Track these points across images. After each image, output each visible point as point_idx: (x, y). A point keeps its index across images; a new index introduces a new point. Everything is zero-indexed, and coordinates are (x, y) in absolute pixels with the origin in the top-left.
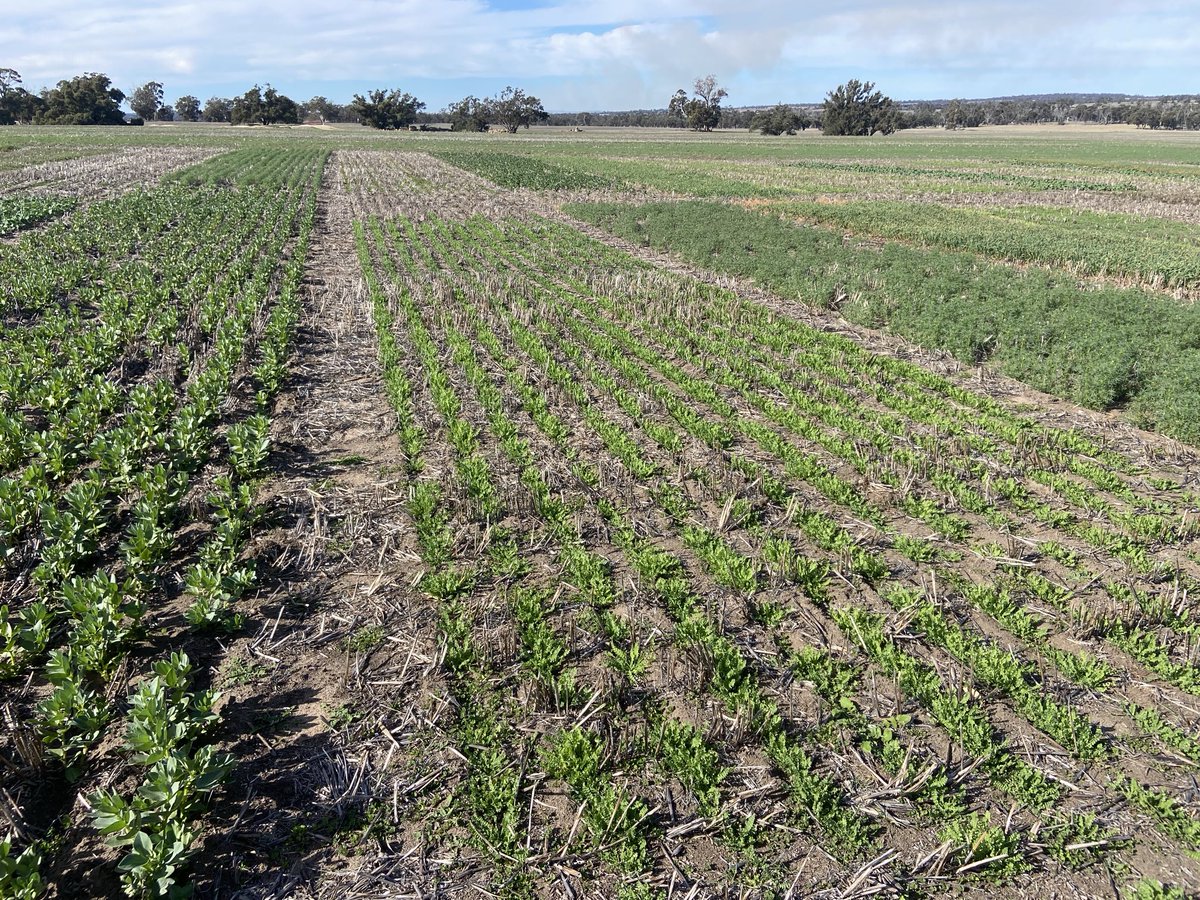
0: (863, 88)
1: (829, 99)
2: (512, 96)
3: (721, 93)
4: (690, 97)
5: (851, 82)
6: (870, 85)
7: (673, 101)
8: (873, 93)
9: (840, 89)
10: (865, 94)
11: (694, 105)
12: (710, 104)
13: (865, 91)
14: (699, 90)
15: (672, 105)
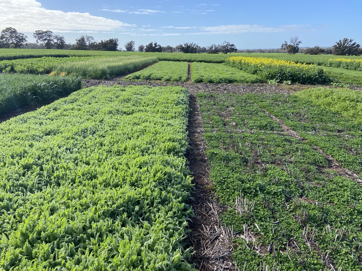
0: (349, 41)
1: (336, 44)
2: (226, 44)
3: (300, 42)
4: (288, 44)
5: (345, 39)
6: (352, 40)
7: (283, 45)
8: (353, 43)
9: (340, 41)
10: (350, 43)
11: (290, 46)
12: (295, 45)
13: (350, 42)
14: (292, 42)
15: (282, 46)
